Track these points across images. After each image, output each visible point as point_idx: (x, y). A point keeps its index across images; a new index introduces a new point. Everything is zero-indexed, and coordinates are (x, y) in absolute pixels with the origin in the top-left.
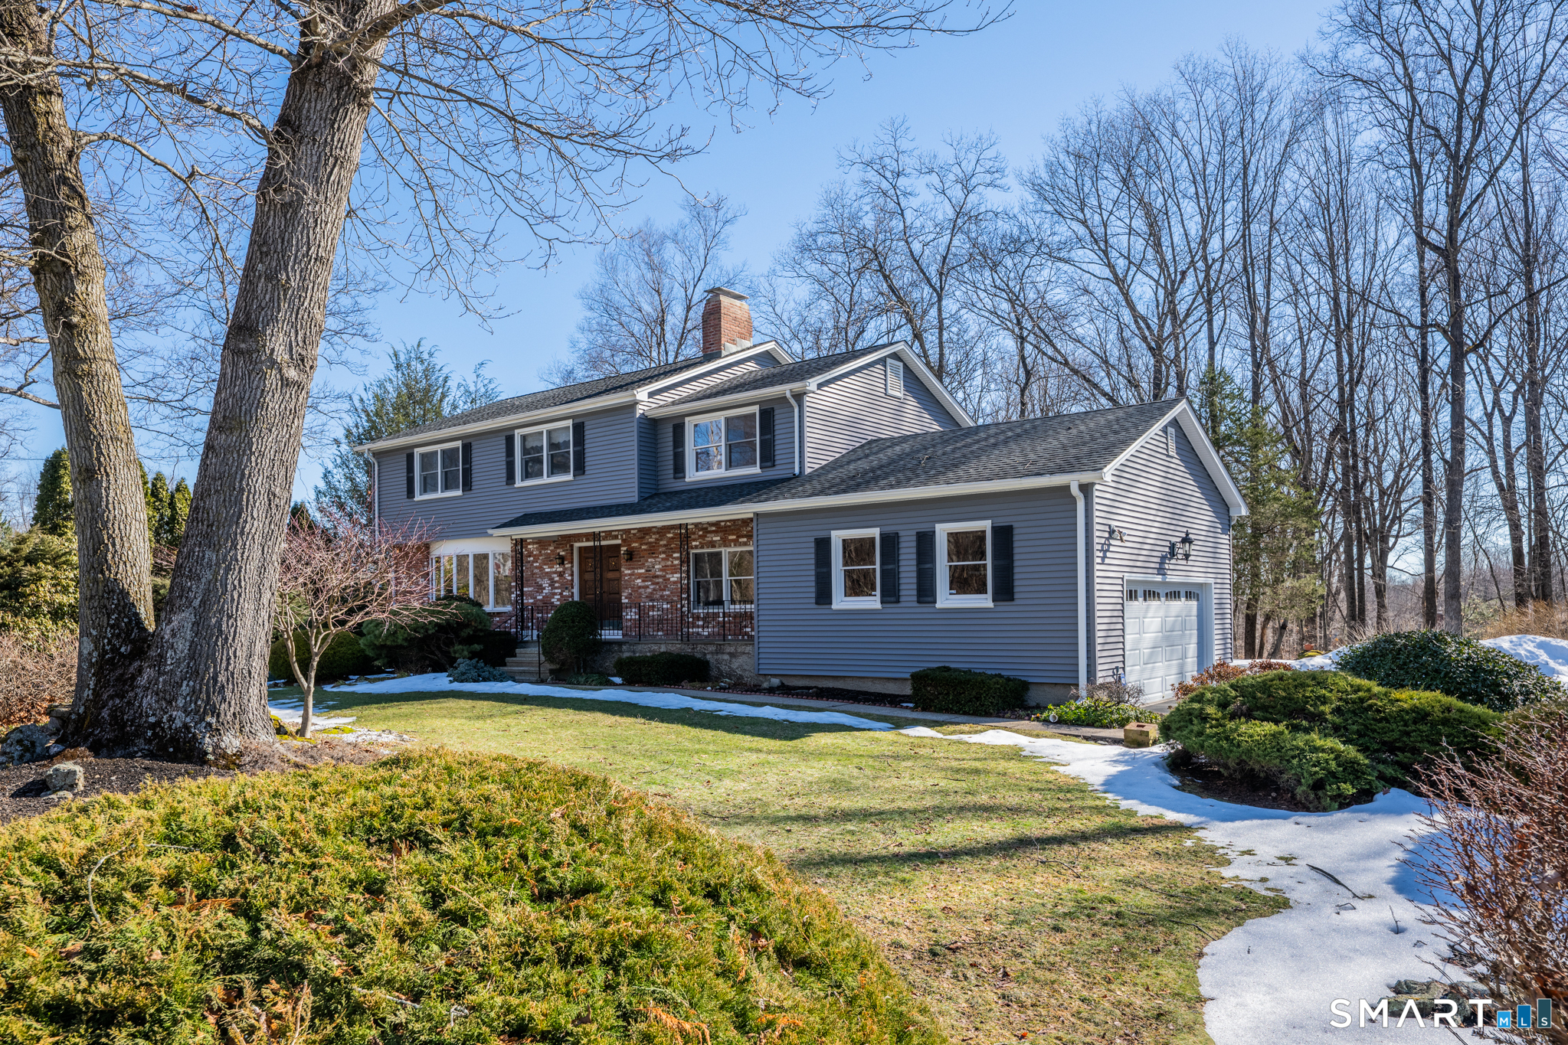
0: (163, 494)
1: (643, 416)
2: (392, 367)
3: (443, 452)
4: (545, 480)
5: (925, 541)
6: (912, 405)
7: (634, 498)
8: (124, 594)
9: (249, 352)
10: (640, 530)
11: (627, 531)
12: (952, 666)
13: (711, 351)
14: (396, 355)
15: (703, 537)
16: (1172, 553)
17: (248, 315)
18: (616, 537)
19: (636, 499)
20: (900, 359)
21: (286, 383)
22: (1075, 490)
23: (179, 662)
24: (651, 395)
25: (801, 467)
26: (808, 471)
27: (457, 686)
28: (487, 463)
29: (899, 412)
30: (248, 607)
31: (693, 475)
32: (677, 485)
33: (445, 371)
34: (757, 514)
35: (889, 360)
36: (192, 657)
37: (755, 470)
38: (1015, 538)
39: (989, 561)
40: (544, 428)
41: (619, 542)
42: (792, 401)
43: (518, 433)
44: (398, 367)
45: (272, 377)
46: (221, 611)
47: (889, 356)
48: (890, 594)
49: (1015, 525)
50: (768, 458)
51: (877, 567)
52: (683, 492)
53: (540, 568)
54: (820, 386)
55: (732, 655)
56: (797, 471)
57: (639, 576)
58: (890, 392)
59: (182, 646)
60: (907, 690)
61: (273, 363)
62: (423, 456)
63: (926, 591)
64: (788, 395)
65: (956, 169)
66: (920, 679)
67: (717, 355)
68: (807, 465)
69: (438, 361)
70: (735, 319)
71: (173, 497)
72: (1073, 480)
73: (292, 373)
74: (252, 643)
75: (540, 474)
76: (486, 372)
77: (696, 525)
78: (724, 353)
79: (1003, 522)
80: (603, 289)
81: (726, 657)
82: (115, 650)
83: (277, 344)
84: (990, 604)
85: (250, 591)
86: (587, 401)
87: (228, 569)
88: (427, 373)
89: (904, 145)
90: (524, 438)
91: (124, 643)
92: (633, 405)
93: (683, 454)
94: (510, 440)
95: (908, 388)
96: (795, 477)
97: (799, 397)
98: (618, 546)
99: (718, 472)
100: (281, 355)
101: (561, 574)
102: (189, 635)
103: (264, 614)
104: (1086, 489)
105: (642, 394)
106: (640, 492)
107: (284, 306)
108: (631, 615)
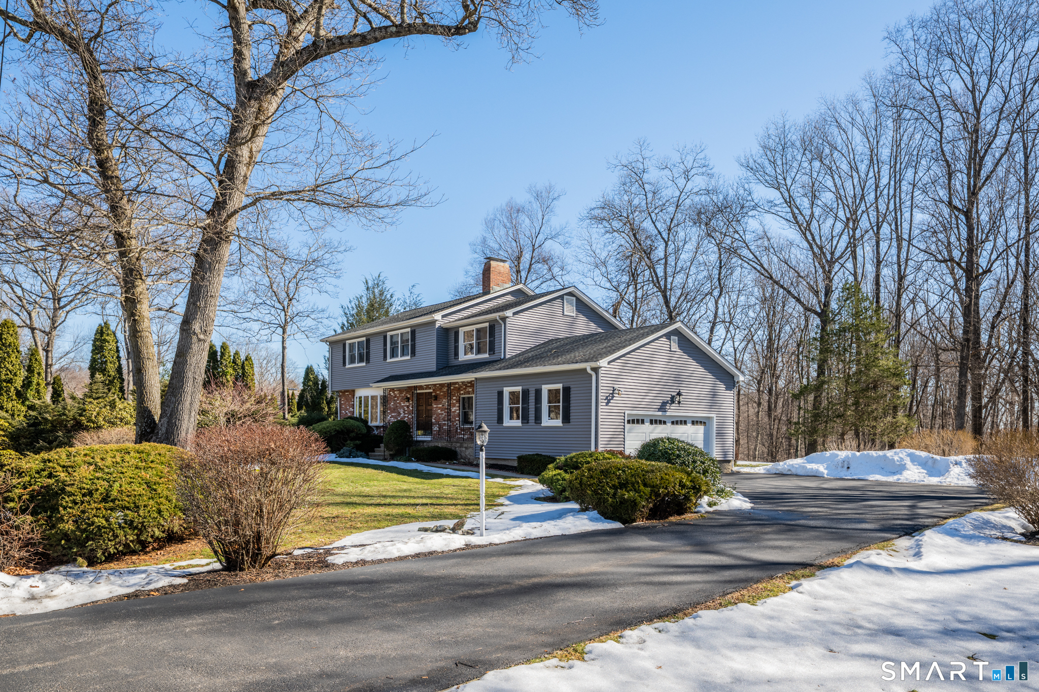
0: (238, 362)
1: (440, 327)
2: (364, 288)
3: (358, 342)
4: (399, 359)
5: (538, 393)
6: (582, 320)
7: (433, 368)
8: (150, 412)
9: (187, 330)
10: (440, 385)
11: (435, 385)
12: (543, 454)
13: (486, 291)
14: (367, 282)
15: (465, 389)
16: (673, 401)
17: (187, 317)
18: (430, 388)
19: (435, 369)
20: (574, 296)
21: (199, 340)
22: (589, 371)
23: (162, 435)
24: (443, 316)
25: (505, 355)
26: (508, 356)
27: (339, 459)
28: (376, 348)
29: (572, 325)
30: (186, 417)
31: (463, 357)
32: (454, 362)
33: (391, 291)
34: (476, 379)
35: (565, 297)
36: (166, 433)
37: (486, 356)
38: (571, 393)
39: (561, 404)
40: (399, 332)
41: (431, 391)
42: (500, 321)
43: (389, 334)
44: (368, 289)
45: (194, 338)
46: (176, 418)
47: (566, 294)
48: (525, 419)
49: (571, 386)
50: (492, 350)
51: (520, 406)
52: (457, 366)
53: (400, 403)
54: (514, 314)
55: (466, 448)
56: (502, 357)
57: (440, 408)
58: (566, 313)
59: (164, 429)
60: (515, 464)
61: (195, 333)
62: (350, 344)
63: (538, 419)
64: (498, 318)
65: (682, 166)
66: (521, 459)
67: (488, 293)
68: (507, 353)
69: (388, 285)
70: (500, 273)
71: (244, 363)
72: (588, 366)
73: (202, 337)
74: (188, 429)
75: (397, 356)
76: (415, 291)
77: (463, 382)
78: (492, 291)
79: (567, 385)
80: (484, 240)
81: (464, 449)
82: (146, 430)
83: (196, 327)
84: (561, 424)
85: (186, 411)
86: (423, 317)
87: (179, 404)
88: (381, 294)
89: (647, 154)
90: (392, 337)
91: (149, 428)
92: (434, 322)
93: (458, 346)
94: (385, 337)
95: (579, 310)
96: (501, 360)
97: (504, 319)
98: (431, 393)
99: (471, 357)
100: (198, 330)
101: (408, 407)
102: (166, 425)
103: (192, 419)
104: (596, 370)
105: (438, 316)
106: (437, 366)
107: (199, 313)
108: (436, 428)
